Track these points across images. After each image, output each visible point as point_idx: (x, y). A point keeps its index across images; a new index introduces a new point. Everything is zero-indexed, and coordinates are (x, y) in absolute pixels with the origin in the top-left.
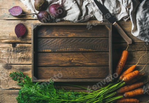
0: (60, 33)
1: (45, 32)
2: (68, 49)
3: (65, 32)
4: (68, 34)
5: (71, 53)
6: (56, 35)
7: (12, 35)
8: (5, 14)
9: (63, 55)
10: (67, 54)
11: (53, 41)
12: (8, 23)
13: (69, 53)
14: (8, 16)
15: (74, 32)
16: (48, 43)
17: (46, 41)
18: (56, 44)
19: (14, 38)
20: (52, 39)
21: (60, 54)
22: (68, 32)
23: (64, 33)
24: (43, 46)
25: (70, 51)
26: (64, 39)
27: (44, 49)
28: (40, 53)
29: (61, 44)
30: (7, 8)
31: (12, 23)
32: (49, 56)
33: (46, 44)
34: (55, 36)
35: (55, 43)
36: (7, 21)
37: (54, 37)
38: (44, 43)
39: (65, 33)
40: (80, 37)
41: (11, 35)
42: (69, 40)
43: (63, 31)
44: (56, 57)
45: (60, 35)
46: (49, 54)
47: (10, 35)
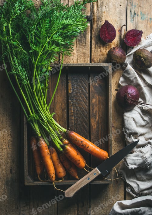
0: (96, 106)
1: (97, 84)
2: (73, 118)
3: (99, 114)
4: (96, 119)
5: (66, 123)
6: (94, 101)
7: (104, 16)
8: (135, 6)
9: (63, 110)
10: (66, 117)
11: (85, 95)
12: (122, 10)
13: (66, 120)
14: (132, 11)
15: (98, 127)
16: (81, 88)
17: (85, 85)
18: (80, 100)
19: (99, 18)
20: (87, 95)
21: (64, 106)
22: (97, 118)
23: (96, 111)
24: (77, 81)
25: (70, 122)
26: (87, 112)
27: (72, 82)
28: (65, 76)
29: (81, 108)
30: (144, 9)
31: (122, 16)
32: (61, 90)
33: (79, 85)
34: (92, 98)
35: (81, 98)
36: (125, 9)
37: (91, 96)
38: (81, 83)
39: (96, 113)
40: (91, 137)
41: (104, 14)
42: (86, 120)
43: (99, 110)
44: (61, 100)
45: (93, 106)
46: (65, 90)
47: (104, 12)
